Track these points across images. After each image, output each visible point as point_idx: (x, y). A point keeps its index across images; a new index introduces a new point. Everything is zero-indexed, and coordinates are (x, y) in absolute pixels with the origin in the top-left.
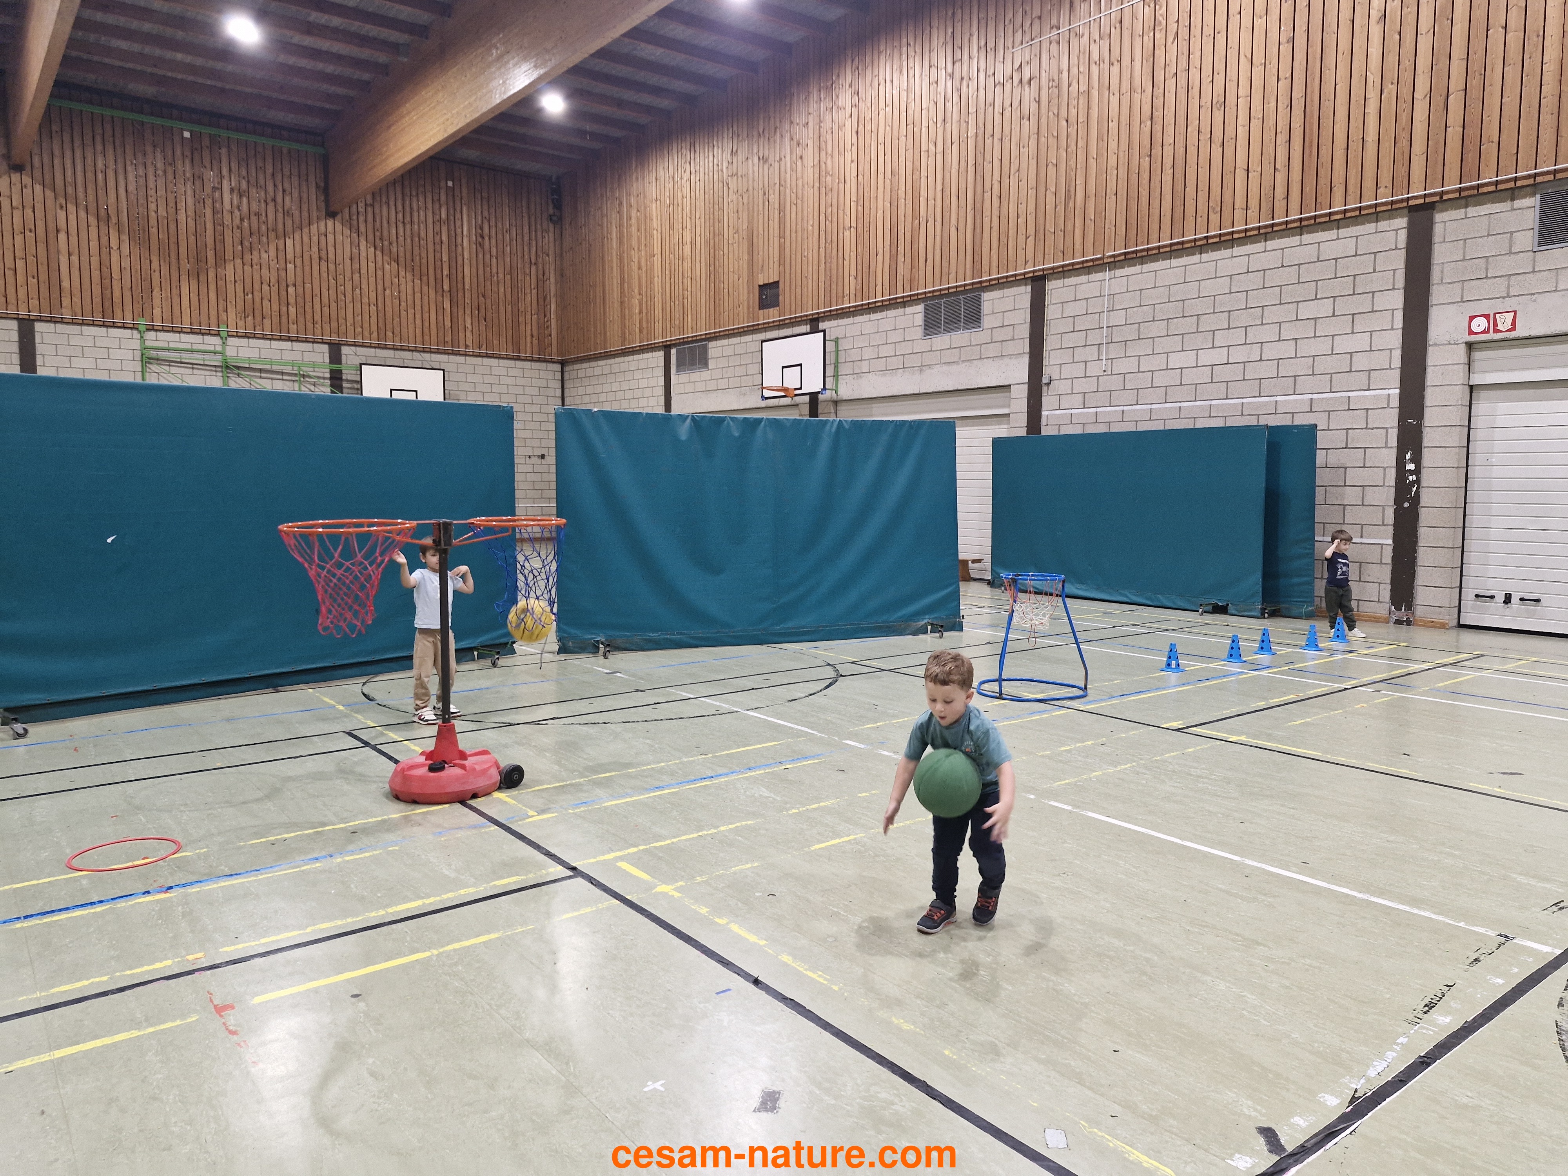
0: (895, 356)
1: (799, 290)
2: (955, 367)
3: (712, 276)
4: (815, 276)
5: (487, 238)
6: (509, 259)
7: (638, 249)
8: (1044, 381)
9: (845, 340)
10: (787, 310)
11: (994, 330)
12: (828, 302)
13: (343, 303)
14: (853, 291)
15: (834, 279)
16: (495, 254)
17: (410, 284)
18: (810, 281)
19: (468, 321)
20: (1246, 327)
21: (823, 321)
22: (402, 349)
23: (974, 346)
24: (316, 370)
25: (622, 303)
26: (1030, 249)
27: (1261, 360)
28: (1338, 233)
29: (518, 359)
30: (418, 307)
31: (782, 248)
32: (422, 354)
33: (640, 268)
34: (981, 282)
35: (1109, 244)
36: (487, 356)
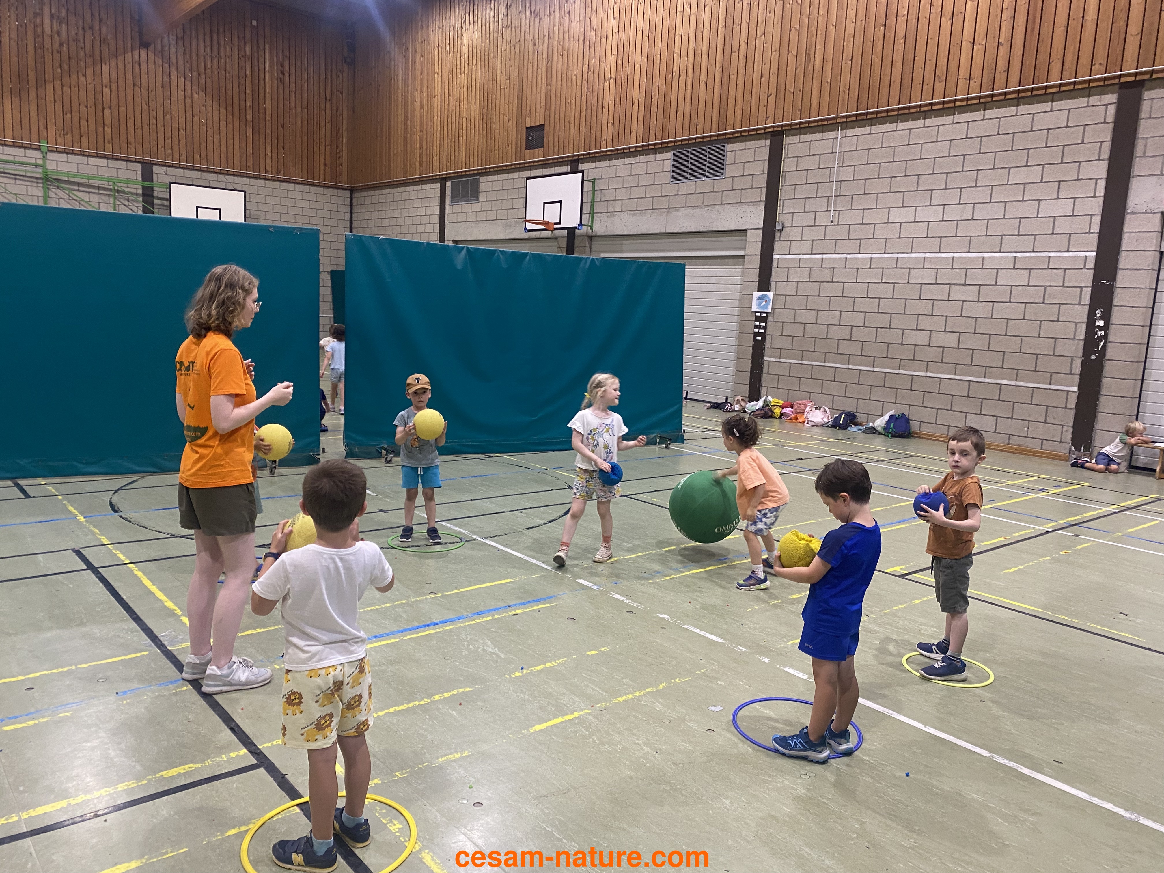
0: (645, 198)
1: (561, 133)
2: (698, 210)
3: (485, 117)
4: (577, 123)
5: (287, 75)
6: (306, 95)
7: (421, 90)
8: (777, 228)
9: (601, 180)
10: (551, 152)
11: (735, 179)
12: (587, 147)
13: (155, 127)
14: (610, 137)
15: (594, 125)
16: (294, 89)
17: (216, 113)
18: (572, 125)
19: (269, 149)
20: (961, 188)
21: (582, 163)
22: (208, 171)
23: (716, 192)
24: (129, 185)
25: (405, 138)
26: (771, 107)
27: (972, 219)
28: (1052, 105)
29: (312, 185)
30: (223, 134)
31: (548, 94)
32: (227, 177)
33: (422, 107)
34: (725, 134)
35: (843, 105)
36: (285, 181)
